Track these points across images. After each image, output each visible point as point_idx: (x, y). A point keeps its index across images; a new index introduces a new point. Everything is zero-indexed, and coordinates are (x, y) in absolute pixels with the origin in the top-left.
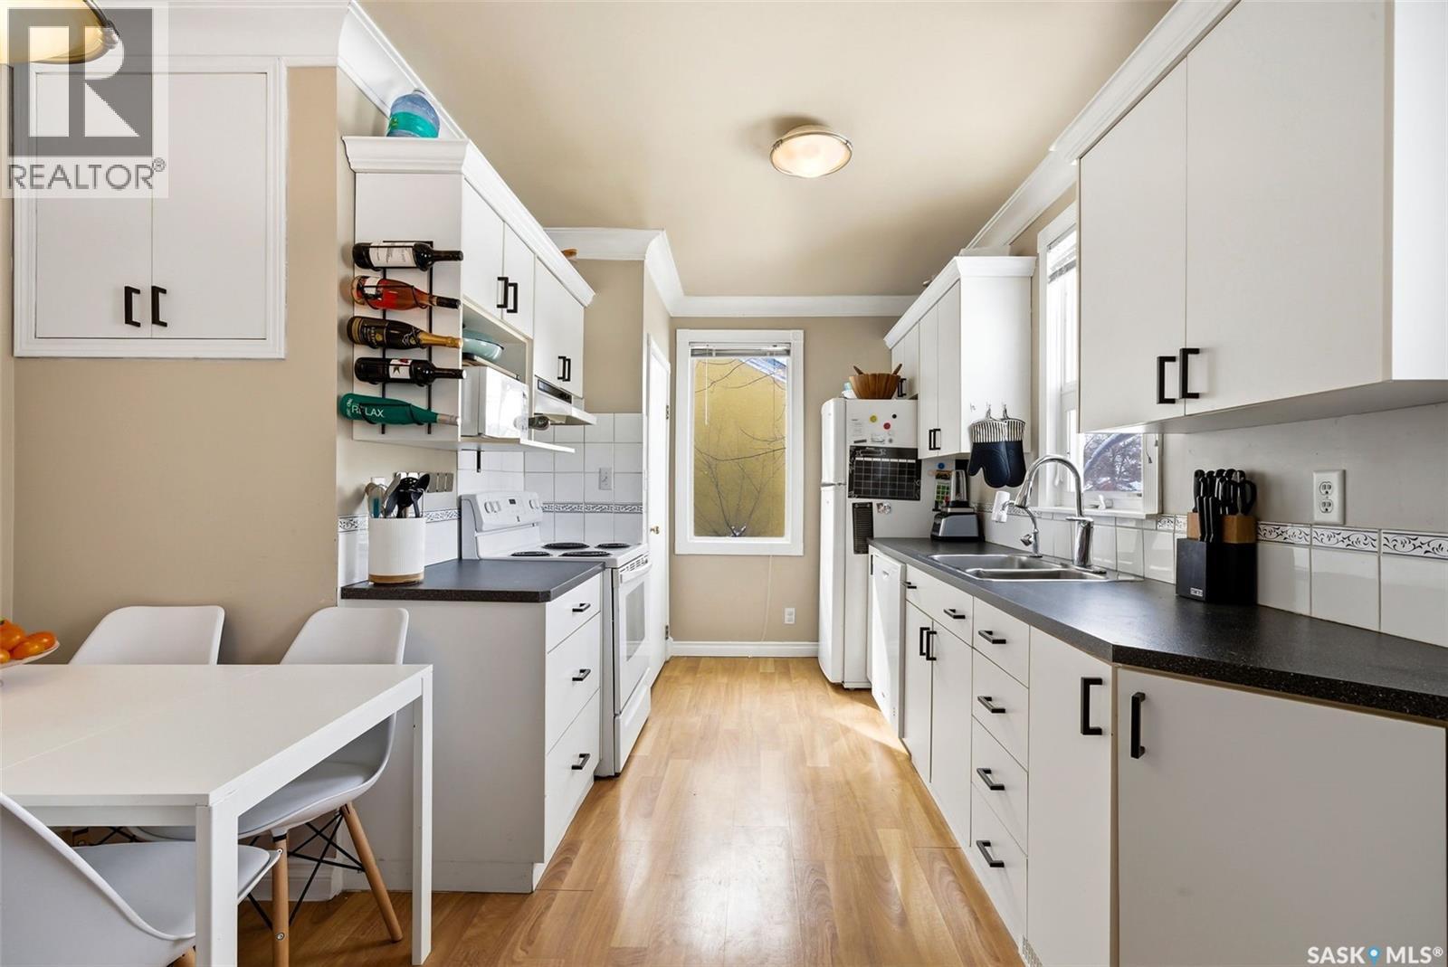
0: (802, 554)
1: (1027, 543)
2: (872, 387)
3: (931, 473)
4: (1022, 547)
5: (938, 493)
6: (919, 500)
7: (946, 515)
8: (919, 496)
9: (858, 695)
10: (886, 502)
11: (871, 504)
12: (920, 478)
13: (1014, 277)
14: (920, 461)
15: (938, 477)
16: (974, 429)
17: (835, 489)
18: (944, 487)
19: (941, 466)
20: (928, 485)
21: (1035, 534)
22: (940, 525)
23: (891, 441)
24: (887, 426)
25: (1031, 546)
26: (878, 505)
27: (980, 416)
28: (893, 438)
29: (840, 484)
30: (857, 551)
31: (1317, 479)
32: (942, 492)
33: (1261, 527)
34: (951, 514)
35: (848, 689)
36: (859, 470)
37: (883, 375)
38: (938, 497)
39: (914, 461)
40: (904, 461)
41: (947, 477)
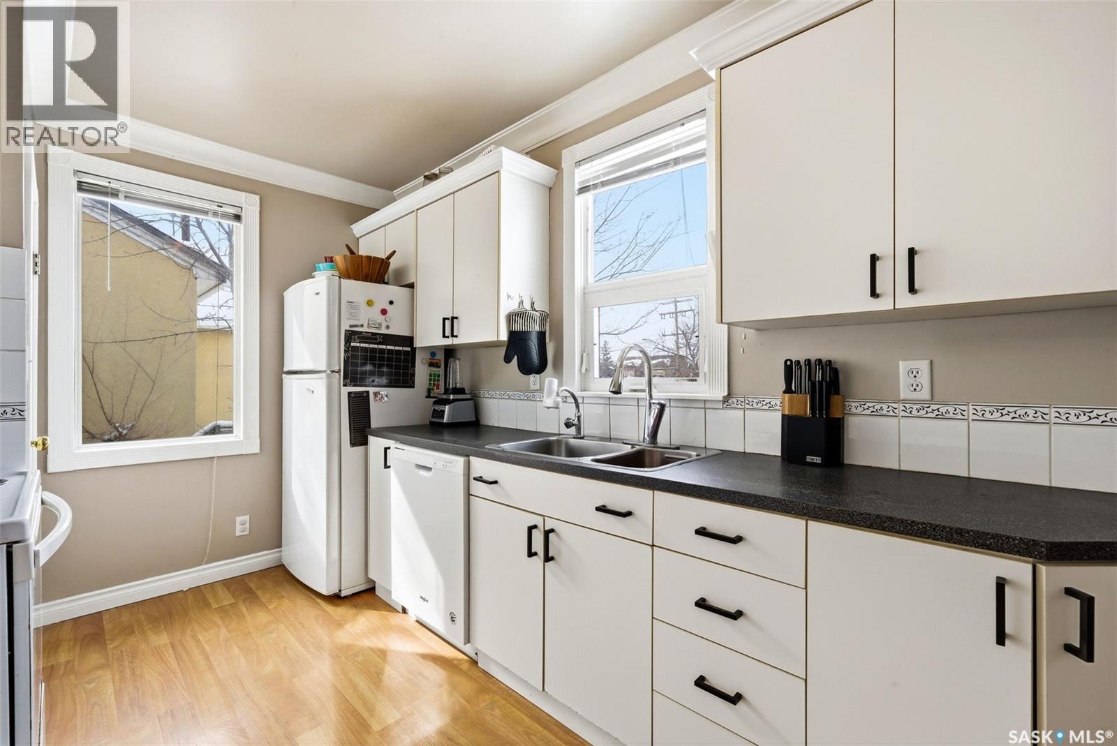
0: (258, 451)
1: (568, 425)
2: (365, 270)
3: (424, 361)
4: (564, 430)
5: (430, 380)
6: (414, 387)
7: (447, 402)
8: (414, 383)
9: (358, 600)
10: (383, 391)
11: (368, 392)
12: (415, 367)
13: (536, 183)
14: (415, 348)
15: (431, 365)
16: (511, 318)
17: (328, 377)
18: (435, 375)
19: (433, 354)
20: (421, 372)
21: (579, 417)
22: (444, 411)
23: (388, 327)
24: (384, 312)
25: (573, 428)
26: (376, 394)
27: (512, 306)
28: (389, 324)
29: (333, 372)
30: (353, 444)
31: (903, 366)
32: (433, 379)
33: (847, 404)
34: (454, 400)
35: (345, 597)
36: (354, 357)
37: (378, 258)
38: (430, 384)
39: (409, 349)
40: (401, 348)
41: (436, 365)
